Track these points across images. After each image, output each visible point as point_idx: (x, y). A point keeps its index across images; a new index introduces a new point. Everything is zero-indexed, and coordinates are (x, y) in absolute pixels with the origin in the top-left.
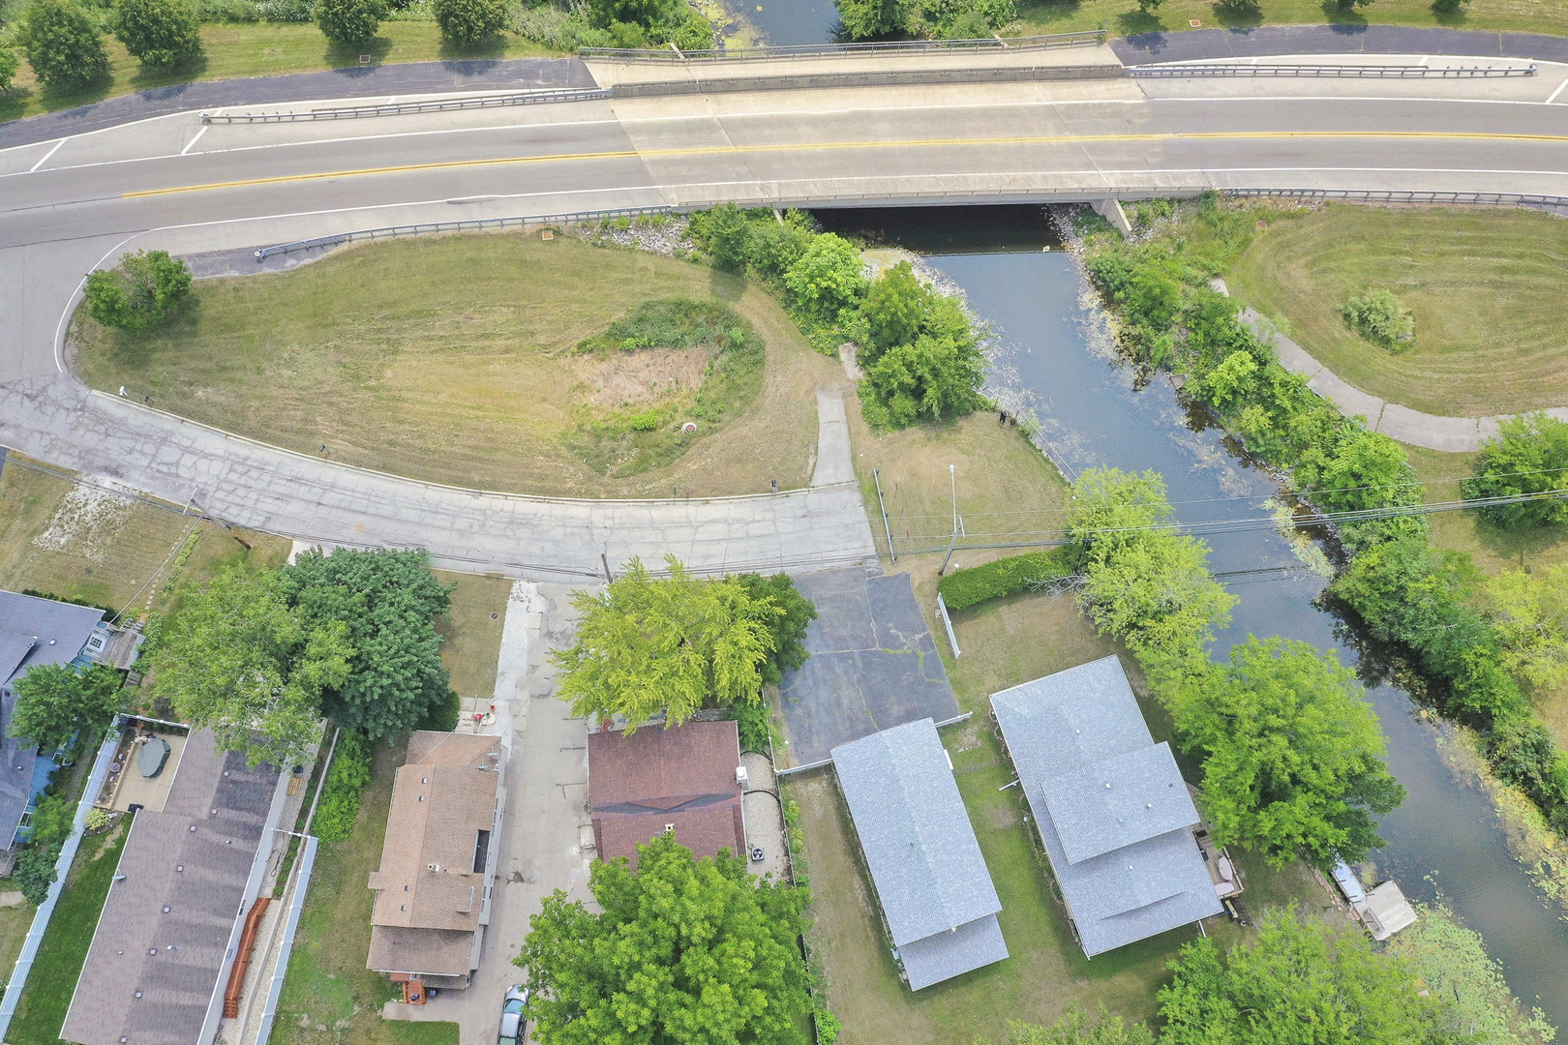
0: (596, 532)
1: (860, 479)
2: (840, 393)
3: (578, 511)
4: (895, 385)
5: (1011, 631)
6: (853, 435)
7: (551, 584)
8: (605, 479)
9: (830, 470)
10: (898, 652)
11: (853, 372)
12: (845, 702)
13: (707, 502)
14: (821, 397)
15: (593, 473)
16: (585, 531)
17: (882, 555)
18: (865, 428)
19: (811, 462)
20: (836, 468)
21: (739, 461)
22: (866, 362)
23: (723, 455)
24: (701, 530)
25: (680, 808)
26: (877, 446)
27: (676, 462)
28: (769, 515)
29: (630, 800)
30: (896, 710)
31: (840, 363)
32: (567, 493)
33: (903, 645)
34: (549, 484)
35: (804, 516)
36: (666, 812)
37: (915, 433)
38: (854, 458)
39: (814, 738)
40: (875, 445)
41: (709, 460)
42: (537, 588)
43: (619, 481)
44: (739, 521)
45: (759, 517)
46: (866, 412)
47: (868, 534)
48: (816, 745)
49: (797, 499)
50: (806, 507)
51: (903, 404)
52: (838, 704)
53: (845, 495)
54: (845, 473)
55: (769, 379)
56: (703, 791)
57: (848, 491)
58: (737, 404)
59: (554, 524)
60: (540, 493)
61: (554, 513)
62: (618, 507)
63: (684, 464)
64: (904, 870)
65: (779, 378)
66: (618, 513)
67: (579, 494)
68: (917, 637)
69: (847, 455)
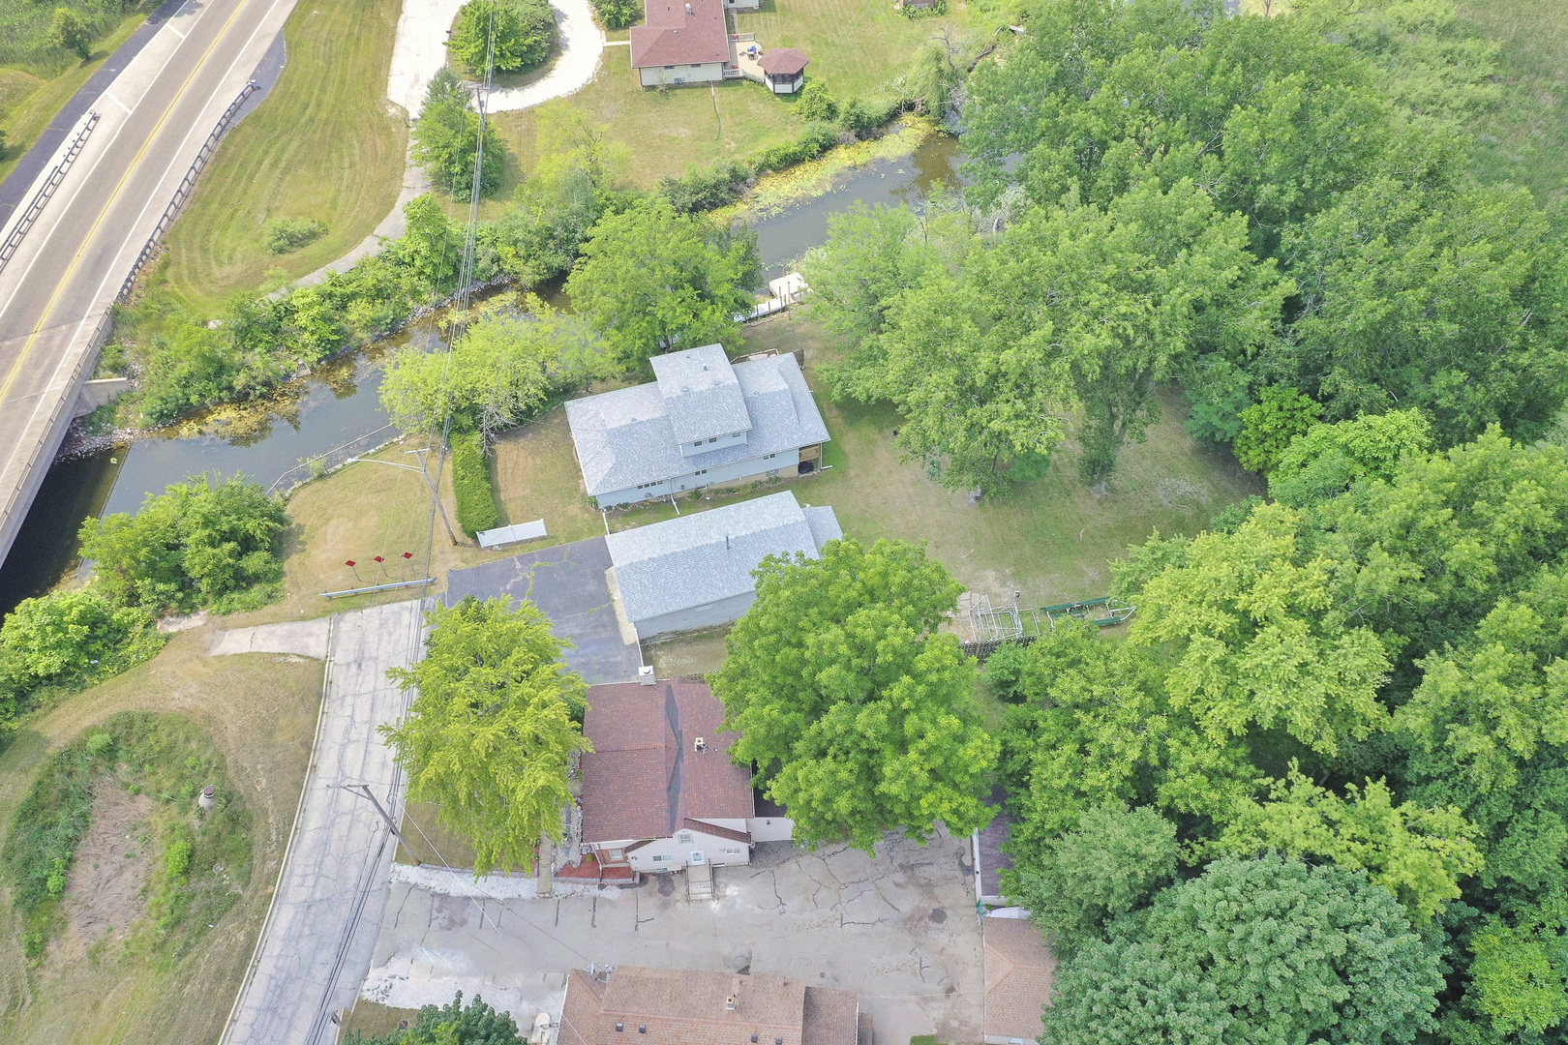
0: (318, 895)
1: (330, 612)
2: (218, 632)
3: (282, 919)
4: (231, 561)
5: (527, 492)
6: (275, 620)
7: (376, 950)
8: (246, 895)
9: (312, 641)
10: (531, 583)
11: (196, 621)
12: (577, 631)
13: (314, 766)
14: (217, 651)
15: (235, 908)
16: (314, 909)
17: (423, 592)
18: (270, 609)
19: (295, 660)
20: (310, 635)
21: (271, 734)
22: (187, 608)
23: (257, 751)
24: (348, 773)
25: (678, 735)
26: (295, 597)
27: (249, 806)
28: (349, 700)
30: (592, 587)
31: (180, 632)
32: (252, 938)
33: (524, 579)
34: (234, 961)
35: (360, 666)
36: (681, 749)
37: (292, 564)
38: (303, 619)
39: (612, 660)
40: (289, 603)
41: (259, 766)
42: (377, 966)
43: (254, 876)
44: (347, 731)
45: (348, 711)
46: (252, 607)
47: (396, 606)
48: (619, 658)
49: (332, 672)
50: (348, 665)
51: (254, 562)
52: (579, 636)
53: (344, 626)
54: (320, 628)
55: (173, 706)
56: (661, 712)
57: (342, 625)
58: (193, 745)
59: (292, 952)
60: (242, 974)
61: (276, 951)
62: (292, 871)
63: (255, 795)
65: (177, 695)
66: (299, 870)
67: (258, 923)
68: (518, 565)
69: (298, 626)
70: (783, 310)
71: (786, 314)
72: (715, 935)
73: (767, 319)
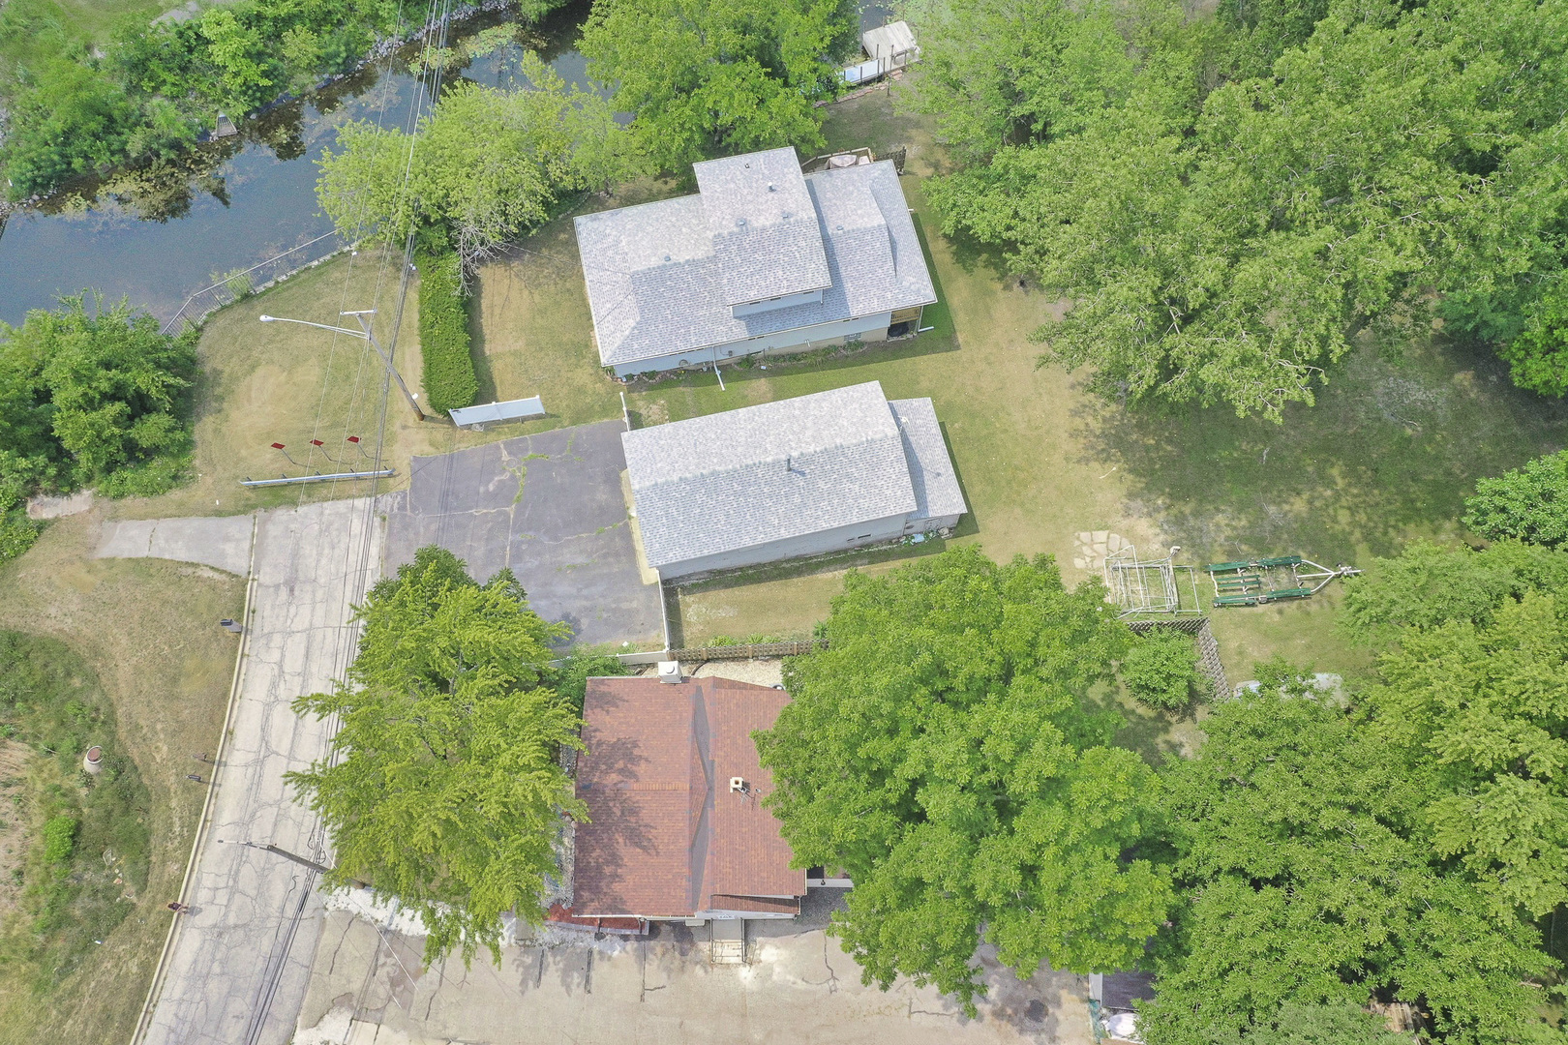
0: (232, 920)
1: (254, 507)
2: (107, 524)
3: (186, 946)
4: (117, 431)
5: (520, 345)
6: (183, 511)
7: (304, 1004)
8: (142, 905)
9: (229, 548)
10: (522, 482)
11: (79, 503)
12: (580, 560)
13: (230, 733)
14: (105, 552)
15: (125, 926)
16: (226, 938)
17: (377, 487)
18: (176, 495)
19: (207, 573)
20: (227, 539)
21: (174, 680)
22: (65, 484)
23: (157, 704)
24: (273, 746)
25: (707, 767)
26: (209, 480)
27: (145, 781)
28: (277, 639)
29: (684, 843)
30: (602, 496)
31: (57, 519)
32: (146, 970)
33: (513, 477)
34: (121, 1003)
35: (292, 590)
36: (711, 789)
37: (204, 428)
38: (219, 513)
39: (625, 606)
40: (204, 487)
41: (159, 726)
42: (307, 1027)
43: (152, 879)
44: (274, 685)
45: (276, 656)
46: (151, 490)
47: (342, 506)
48: (635, 604)
49: (255, 596)
50: (277, 587)
51: (150, 430)
52: (583, 568)
53: (274, 530)
54: (239, 528)
55: (48, 627)
56: (686, 730)
57: (270, 527)
58: (77, 682)
59: (198, 996)
60: (133, 1021)
61: (177, 995)
62: (199, 881)
63: (154, 766)
64: (821, 484)
65: (52, 611)
66: (208, 881)
67: (154, 951)
68: (505, 456)
69: (212, 523)
70: (880, 78)
71: (883, 86)
72: (744, 1016)
73: (857, 93)
